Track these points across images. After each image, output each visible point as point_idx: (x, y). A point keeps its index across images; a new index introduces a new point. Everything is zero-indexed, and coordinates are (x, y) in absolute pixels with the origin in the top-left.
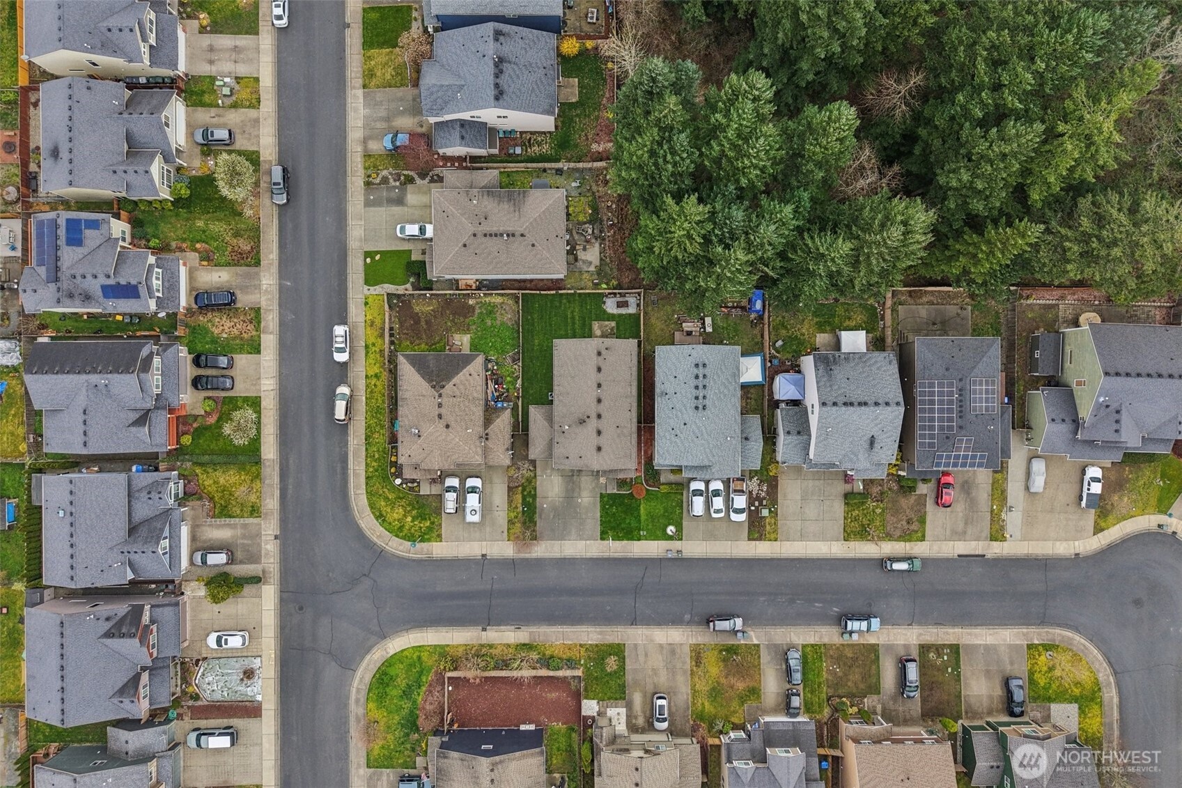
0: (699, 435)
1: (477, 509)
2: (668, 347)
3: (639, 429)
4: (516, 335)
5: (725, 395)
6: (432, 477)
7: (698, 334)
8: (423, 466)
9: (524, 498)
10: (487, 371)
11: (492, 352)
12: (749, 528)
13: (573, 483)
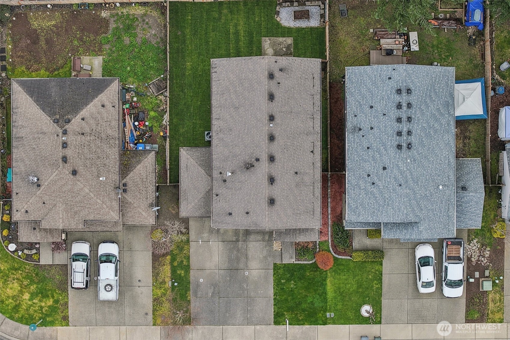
0: (403, 182)
1: (113, 283)
2: (363, 67)
3: (324, 179)
4: (161, 56)
5: (436, 131)
6: (55, 240)
7: (400, 53)
8: (45, 225)
9: (174, 270)
10: (124, 103)
11: (131, 79)
12: (467, 306)
13: (238, 250)
